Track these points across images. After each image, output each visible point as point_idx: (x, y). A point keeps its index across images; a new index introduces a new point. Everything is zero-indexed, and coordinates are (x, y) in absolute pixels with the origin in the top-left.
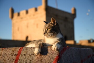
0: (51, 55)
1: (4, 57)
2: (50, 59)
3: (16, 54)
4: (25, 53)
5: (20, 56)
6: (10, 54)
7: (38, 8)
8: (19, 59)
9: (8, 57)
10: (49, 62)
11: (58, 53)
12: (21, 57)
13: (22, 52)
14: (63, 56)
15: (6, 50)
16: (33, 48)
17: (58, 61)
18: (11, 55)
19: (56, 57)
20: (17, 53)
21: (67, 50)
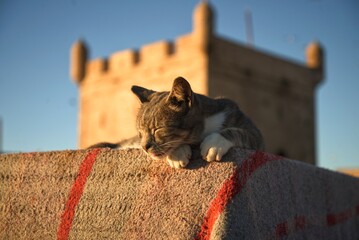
0: (203, 177)
1: (27, 186)
2: (198, 191)
3: (73, 173)
4: (107, 170)
5: (89, 181)
6: (49, 173)
7: (180, 42)
8: (85, 191)
9: (45, 187)
10: (195, 202)
11: (232, 171)
12: (92, 187)
13: (95, 166)
14: (249, 181)
15: (38, 161)
16: (136, 152)
17: (229, 201)
18: (53, 179)
19: (222, 185)
20: (75, 170)
21: (268, 163)
